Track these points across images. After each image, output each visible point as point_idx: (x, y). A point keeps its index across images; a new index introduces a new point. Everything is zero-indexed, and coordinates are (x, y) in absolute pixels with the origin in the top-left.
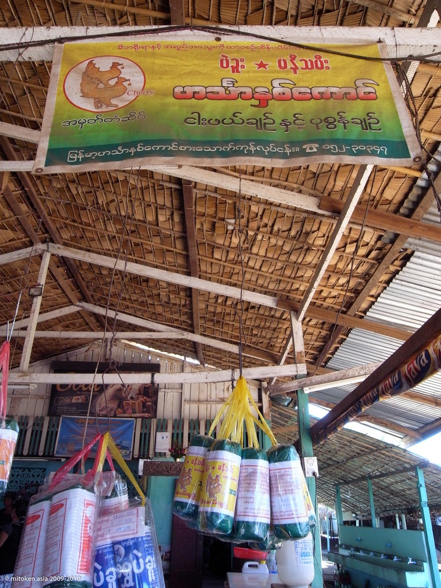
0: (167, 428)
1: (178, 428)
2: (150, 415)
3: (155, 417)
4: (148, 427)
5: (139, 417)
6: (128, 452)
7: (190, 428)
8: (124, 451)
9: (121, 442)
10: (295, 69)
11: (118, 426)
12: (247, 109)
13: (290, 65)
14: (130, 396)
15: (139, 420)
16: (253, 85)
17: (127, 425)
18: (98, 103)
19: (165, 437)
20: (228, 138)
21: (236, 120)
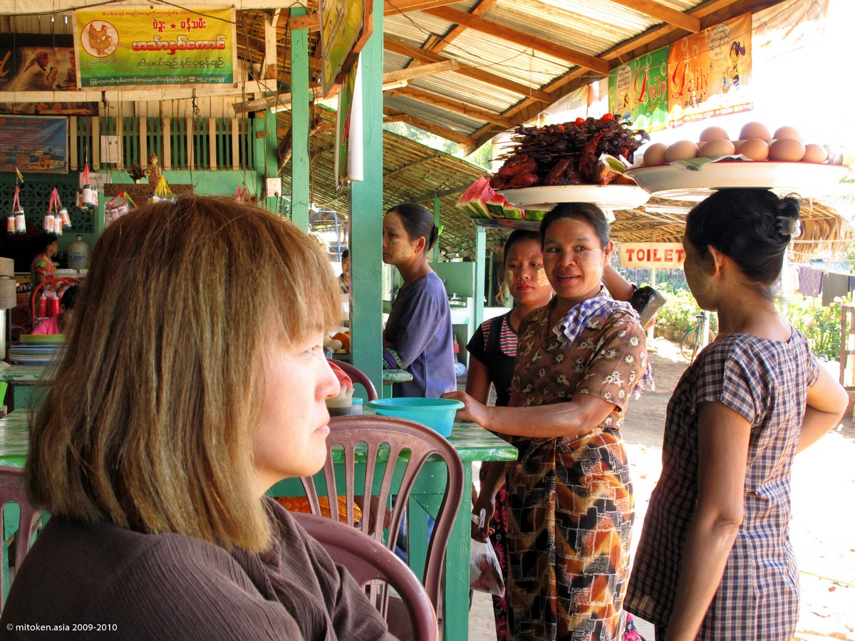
0: (115, 130)
1: (132, 129)
2: (89, 112)
3: (97, 114)
4: (88, 128)
5: (74, 115)
6: (62, 163)
7: (148, 129)
8: (57, 162)
9: (50, 150)
10: (189, 28)
11: (44, 128)
12: (165, 55)
13: (187, 26)
14: (56, 83)
15: (74, 119)
16: (169, 40)
17: (57, 125)
18: (99, 52)
19: (113, 143)
20: (157, 74)
21: (161, 63)
